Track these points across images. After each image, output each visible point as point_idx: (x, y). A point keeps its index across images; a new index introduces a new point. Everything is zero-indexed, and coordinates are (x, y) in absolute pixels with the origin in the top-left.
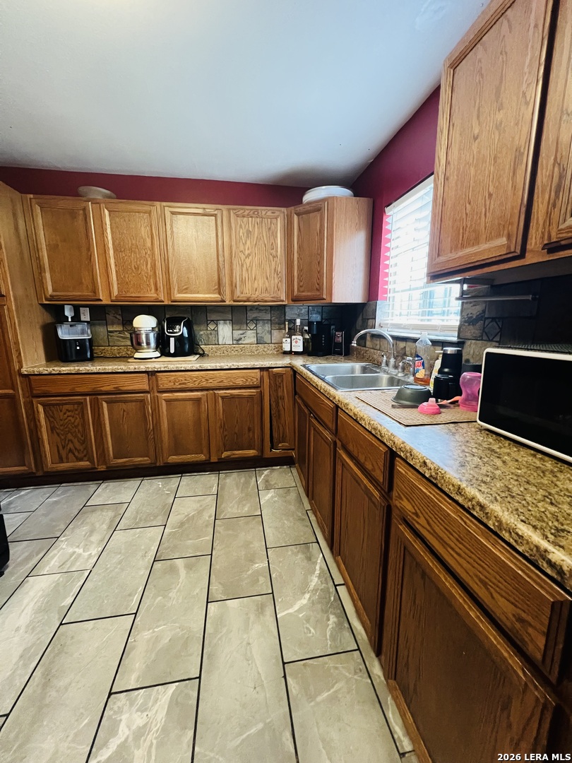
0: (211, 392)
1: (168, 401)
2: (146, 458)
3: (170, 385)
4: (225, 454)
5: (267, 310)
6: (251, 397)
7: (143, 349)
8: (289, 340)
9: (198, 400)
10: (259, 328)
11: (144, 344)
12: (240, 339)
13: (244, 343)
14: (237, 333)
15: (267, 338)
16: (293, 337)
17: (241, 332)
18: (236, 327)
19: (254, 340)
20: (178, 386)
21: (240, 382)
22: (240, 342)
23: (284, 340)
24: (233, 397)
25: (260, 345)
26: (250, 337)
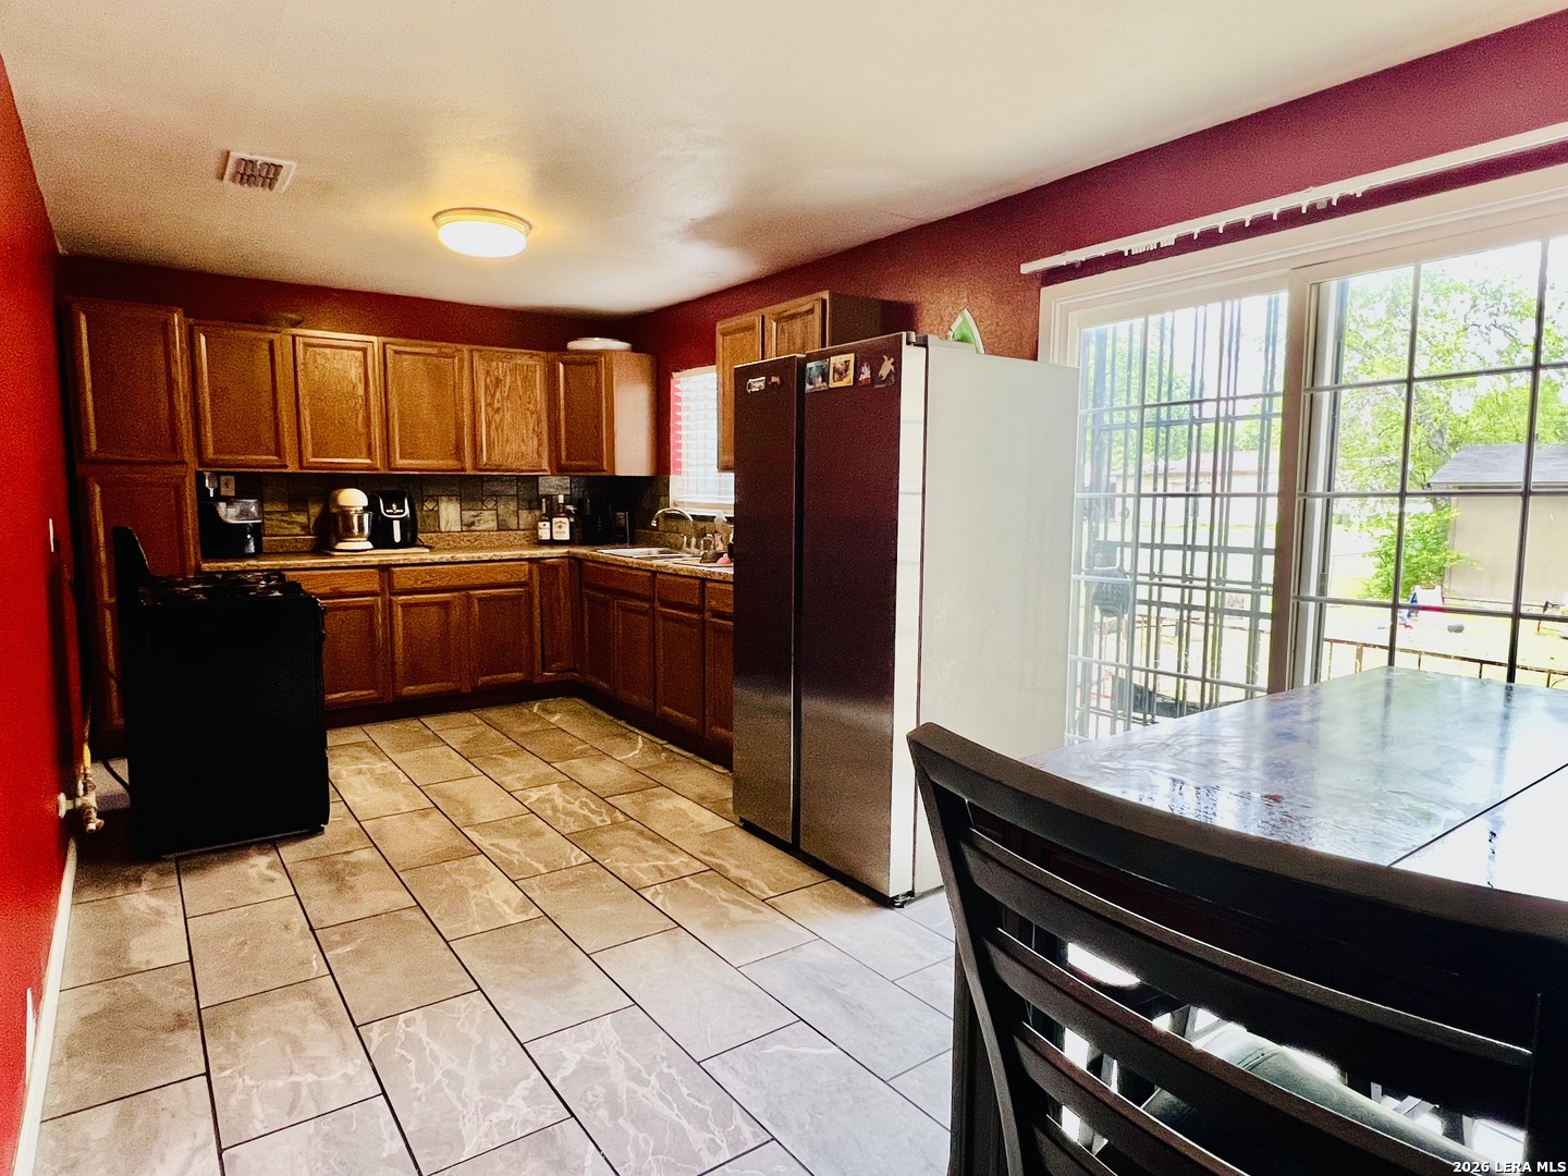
0: (463, 593)
1: (405, 606)
3: (410, 584)
4: (482, 680)
5: (511, 481)
6: (517, 598)
7: (354, 537)
8: (548, 524)
9: (445, 605)
10: (501, 508)
11: (356, 530)
12: (473, 524)
13: (478, 528)
14: (468, 515)
15: (513, 522)
16: (555, 520)
17: (473, 513)
18: (465, 506)
19: (493, 525)
20: (419, 585)
21: (502, 578)
22: (473, 528)
23: (541, 524)
24: (493, 598)
25: (502, 533)
26: (487, 520)
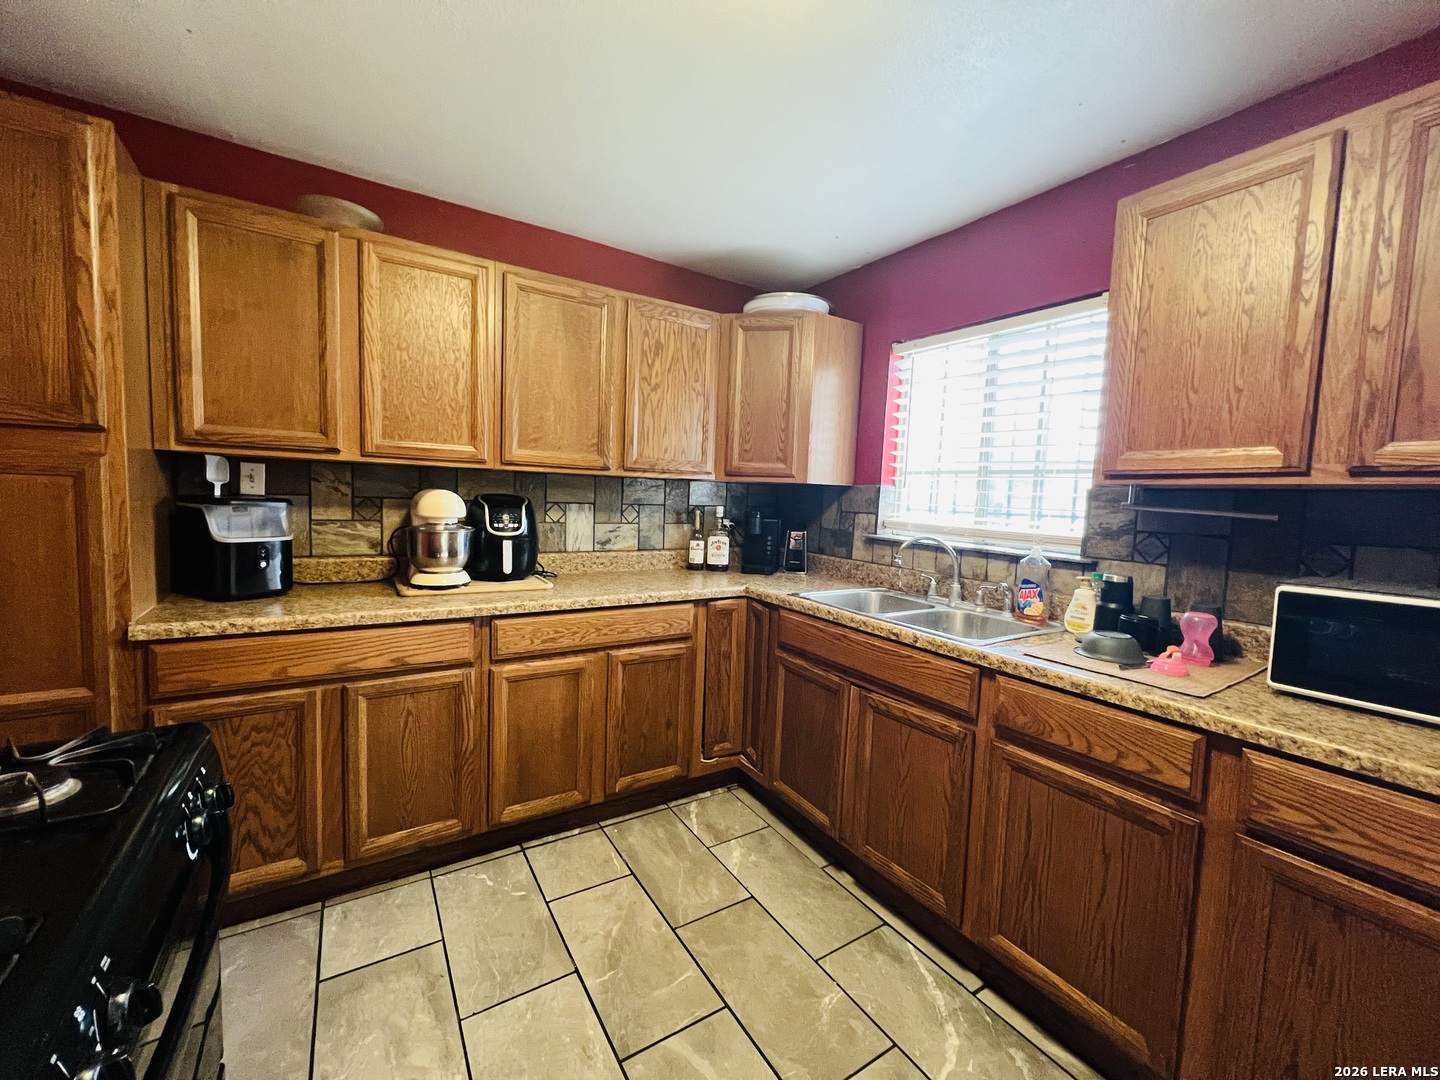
0: (602, 653)
2: (449, 823)
3: (523, 646)
4: (622, 783)
5: (658, 486)
6: (677, 658)
7: (438, 566)
8: (702, 543)
9: (576, 674)
10: (645, 522)
11: (444, 555)
12: (608, 541)
13: (615, 548)
14: (603, 531)
15: (656, 539)
16: (711, 539)
17: (610, 527)
18: (601, 517)
19: (633, 543)
20: (538, 646)
21: (658, 631)
22: (608, 547)
23: (693, 543)
24: (644, 661)
25: (643, 553)
26: (626, 537)
